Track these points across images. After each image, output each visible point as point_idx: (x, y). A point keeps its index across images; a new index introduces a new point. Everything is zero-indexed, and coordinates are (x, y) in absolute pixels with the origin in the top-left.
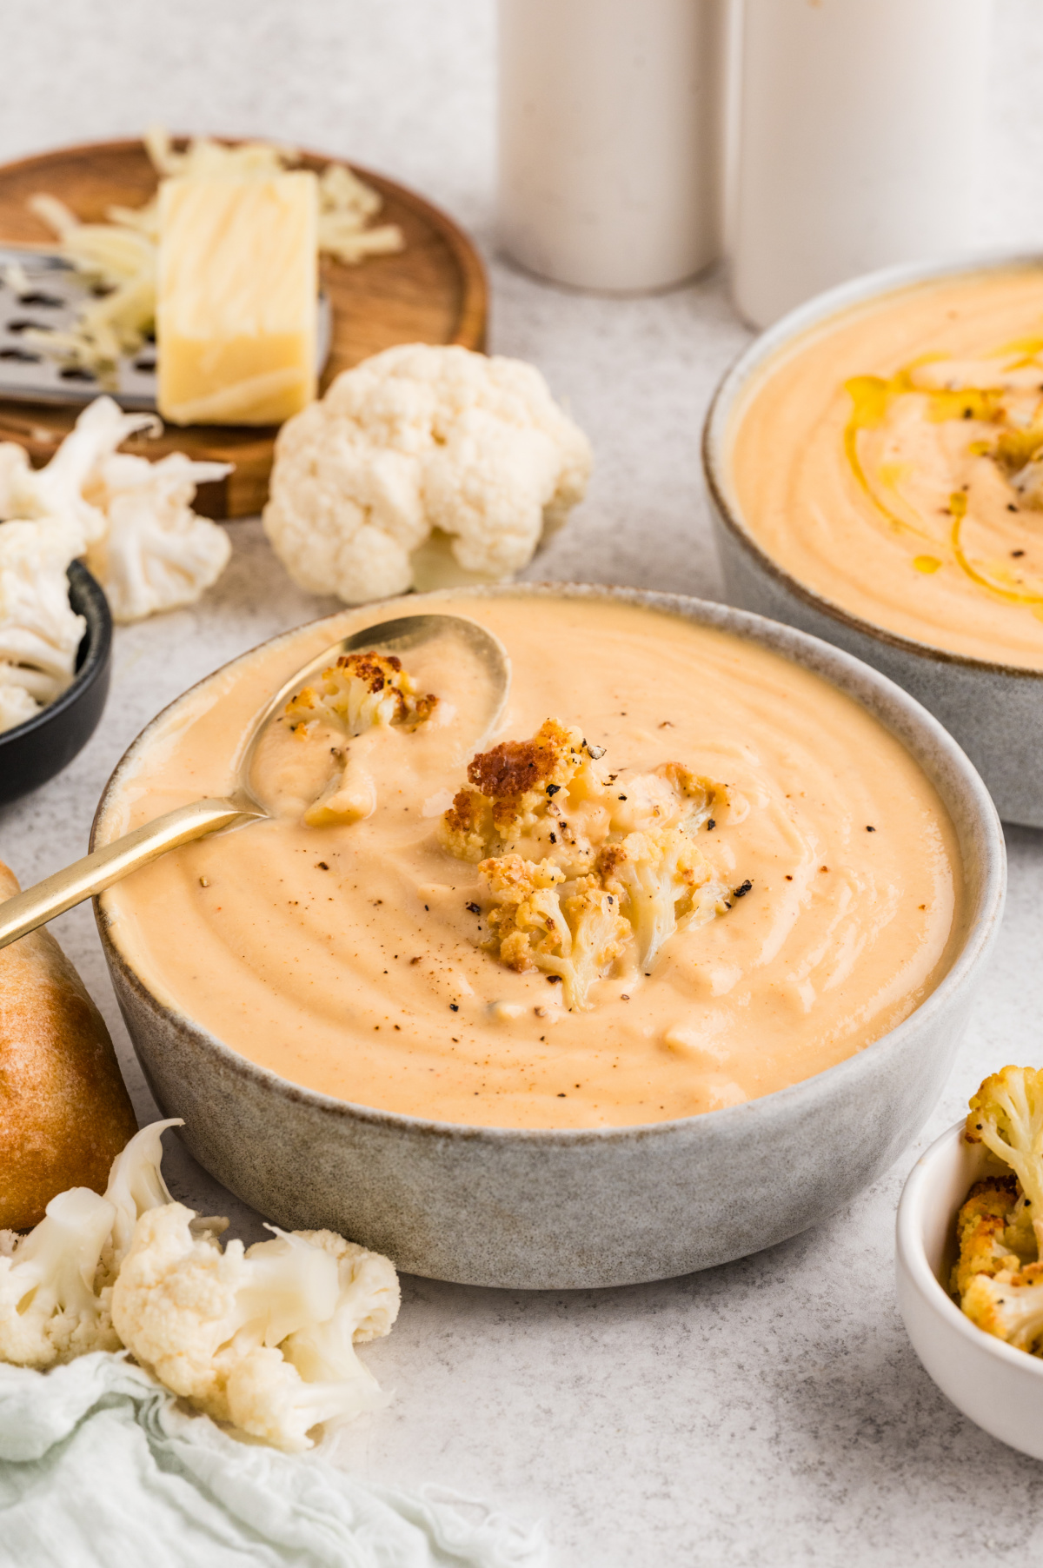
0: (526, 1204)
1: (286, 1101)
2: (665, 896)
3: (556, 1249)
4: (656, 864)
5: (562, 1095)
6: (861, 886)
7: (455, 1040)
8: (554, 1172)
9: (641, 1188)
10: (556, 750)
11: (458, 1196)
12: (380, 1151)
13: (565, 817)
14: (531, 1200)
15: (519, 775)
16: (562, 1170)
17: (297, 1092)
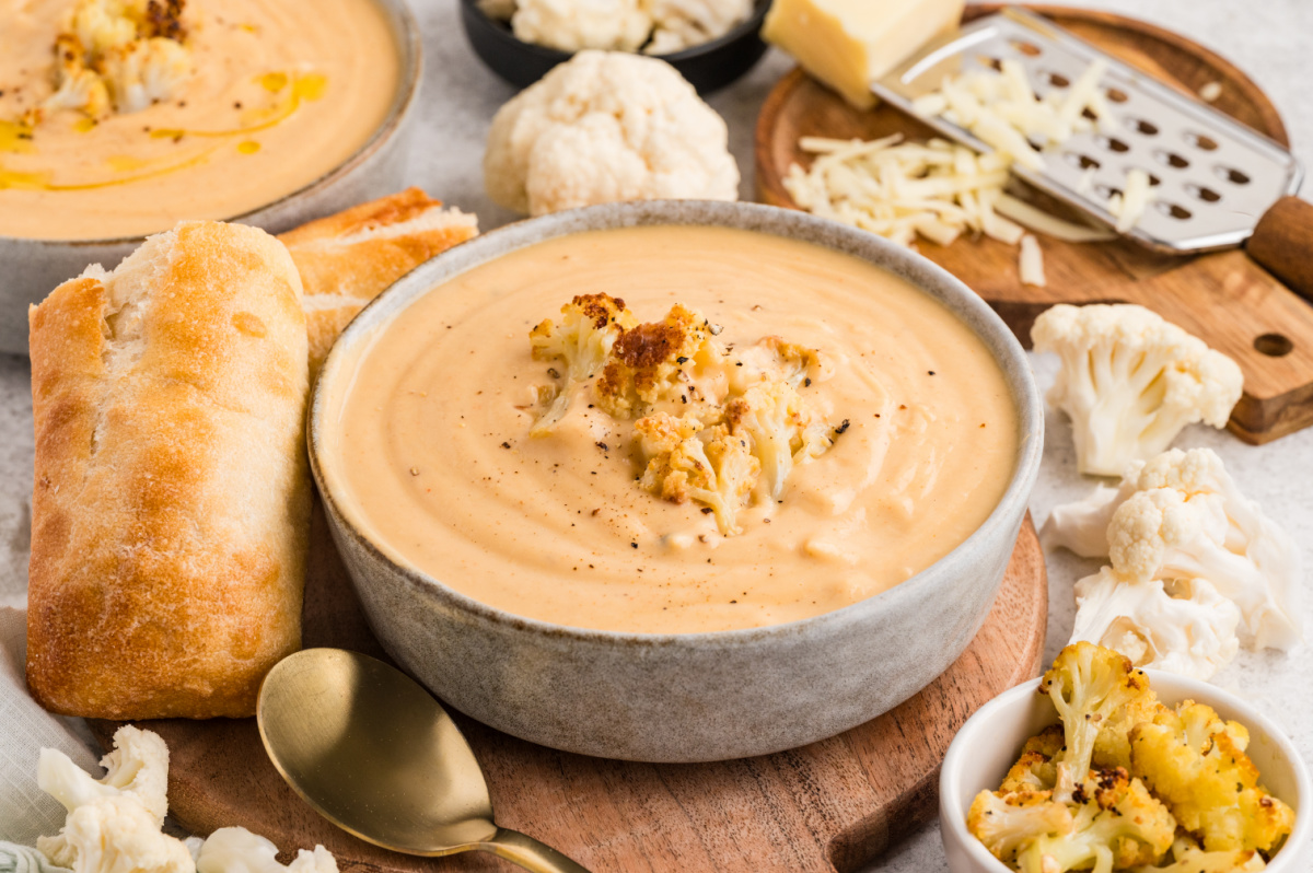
0: (711, 693)
1: (513, 630)
2: (783, 436)
3: (734, 726)
4: (771, 412)
5: (734, 602)
6: (933, 417)
7: (640, 571)
8: (734, 665)
9: (801, 670)
10: (683, 328)
11: (656, 692)
12: (593, 662)
13: (692, 382)
14: (715, 689)
15: (654, 350)
16: (741, 663)
17: (521, 622)
